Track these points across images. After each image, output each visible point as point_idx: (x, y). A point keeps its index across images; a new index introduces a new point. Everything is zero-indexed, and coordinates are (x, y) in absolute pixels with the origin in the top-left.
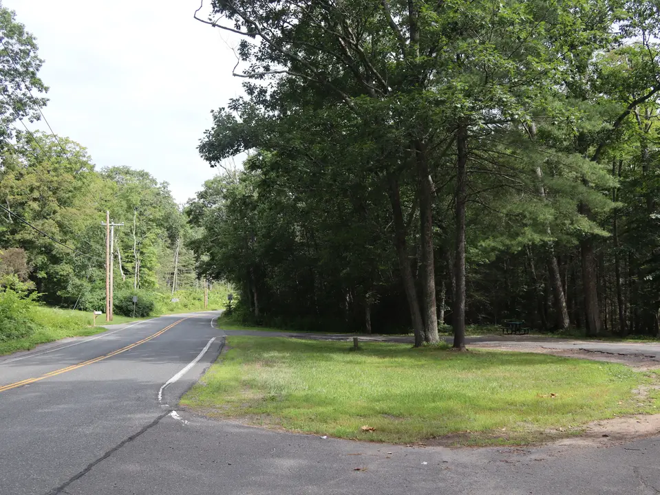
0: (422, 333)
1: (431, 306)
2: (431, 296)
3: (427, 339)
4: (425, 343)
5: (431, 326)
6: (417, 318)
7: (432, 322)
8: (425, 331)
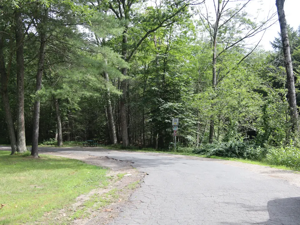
0: (15, 146)
1: (21, 131)
2: (21, 125)
3: (18, 150)
4: (16, 152)
5: (21, 142)
6: (13, 137)
7: (21, 140)
8: (17, 146)
